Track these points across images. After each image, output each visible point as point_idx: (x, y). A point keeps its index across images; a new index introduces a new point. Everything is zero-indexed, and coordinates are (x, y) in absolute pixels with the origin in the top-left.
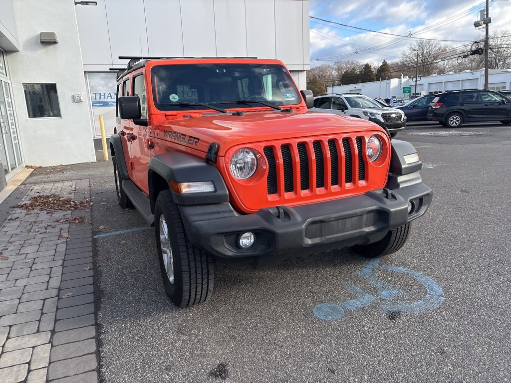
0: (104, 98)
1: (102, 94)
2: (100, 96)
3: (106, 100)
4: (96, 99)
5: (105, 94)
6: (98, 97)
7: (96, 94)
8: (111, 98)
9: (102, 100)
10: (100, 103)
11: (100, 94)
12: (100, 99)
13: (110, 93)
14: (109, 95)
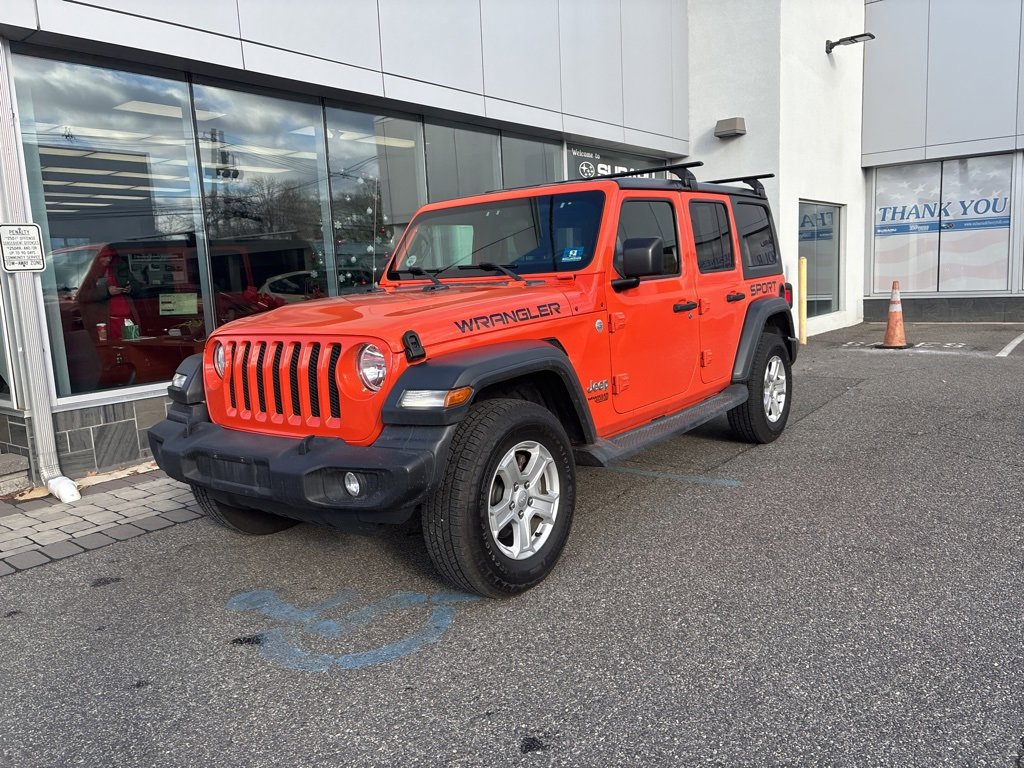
0: (902, 218)
1: (899, 210)
2: (894, 213)
3: (905, 221)
4: (883, 219)
5: (904, 208)
6: (889, 215)
7: (885, 209)
8: (918, 217)
9: (898, 220)
10: (890, 228)
11: (895, 209)
12: (893, 219)
13: (915, 207)
14: (914, 211)
